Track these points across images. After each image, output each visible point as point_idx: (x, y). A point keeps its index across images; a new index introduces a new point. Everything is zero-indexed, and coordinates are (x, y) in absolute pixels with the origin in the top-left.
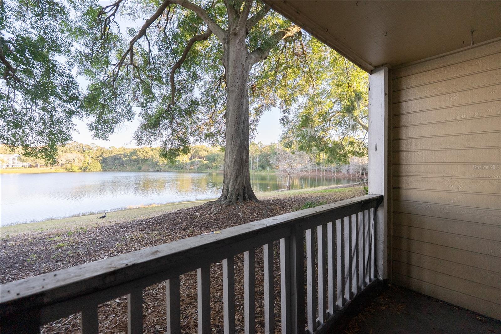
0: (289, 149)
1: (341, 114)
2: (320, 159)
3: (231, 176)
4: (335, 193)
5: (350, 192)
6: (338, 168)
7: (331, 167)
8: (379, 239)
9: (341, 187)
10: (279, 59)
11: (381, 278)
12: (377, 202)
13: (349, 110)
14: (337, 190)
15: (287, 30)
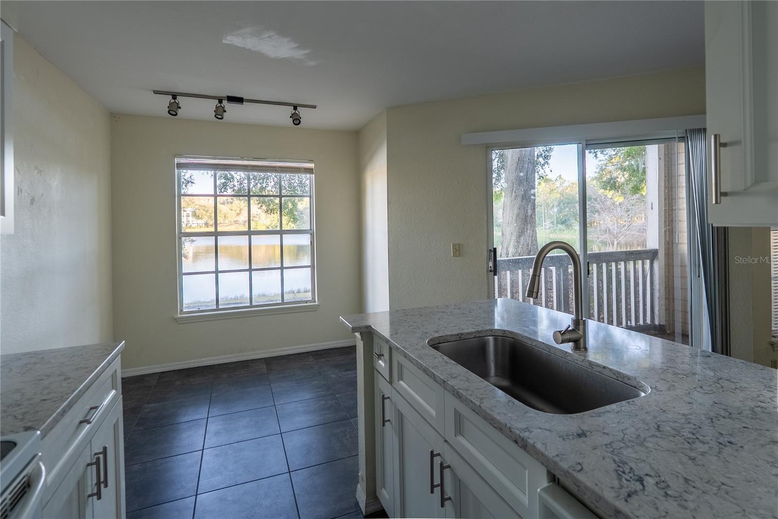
3: (511, 237)
8: (655, 288)
11: (657, 323)
12: (653, 255)
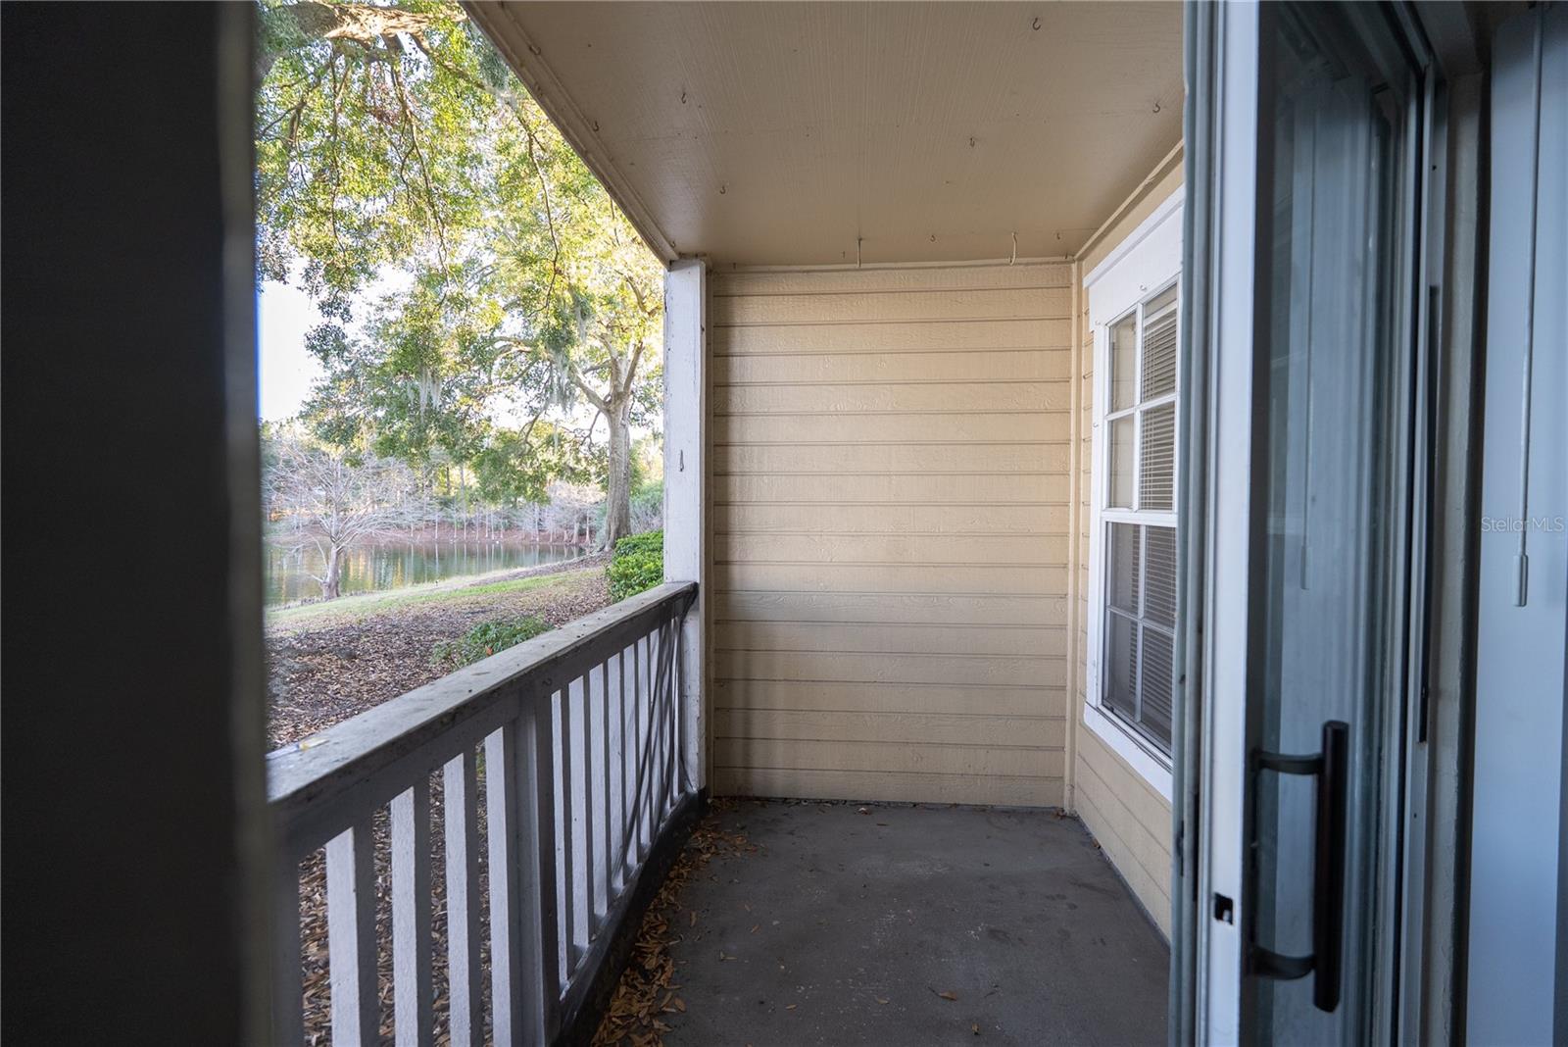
0: (342, 448)
1: (528, 349)
2: (449, 487)
4: (518, 593)
5: (562, 588)
6: (508, 517)
7: (486, 512)
9: (527, 575)
10: (303, 104)
11: (694, 790)
12: (685, 599)
13: (558, 340)
14: (520, 583)
15: (344, 11)
